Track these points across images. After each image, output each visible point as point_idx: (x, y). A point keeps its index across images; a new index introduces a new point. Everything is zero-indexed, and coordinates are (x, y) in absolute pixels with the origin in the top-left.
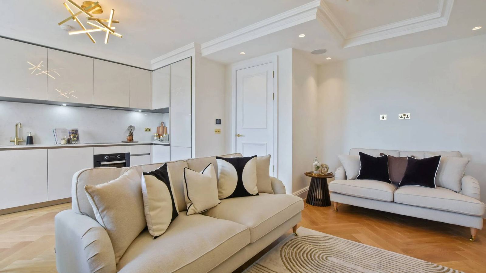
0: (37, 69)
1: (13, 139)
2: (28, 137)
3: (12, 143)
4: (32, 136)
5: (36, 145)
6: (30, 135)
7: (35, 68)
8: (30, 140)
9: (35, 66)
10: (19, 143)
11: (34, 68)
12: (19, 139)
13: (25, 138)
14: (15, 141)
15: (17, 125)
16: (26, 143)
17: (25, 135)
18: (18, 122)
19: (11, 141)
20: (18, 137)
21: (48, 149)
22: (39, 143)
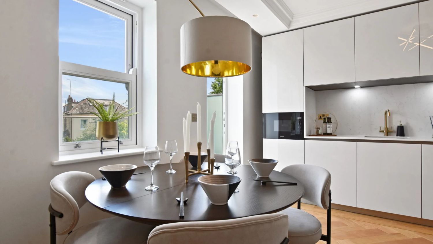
0: (409, 42)
1: (382, 129)
2: (398, 126)
3: (382, 135)
4: (402, 125)
5: (408, 137)
6: (400, 125)
7: (407, 43)
8: (401, 131)
9: (406, 40)
10: (388, 133)
11: (405, 43)
12: (388, 130)
13: (395, 128)
14: (385, 131)
15: (386, 113)
16: (396, 134)
17: (395, 125)
18: (387, 109)
19: (380, 132)
20: (388, 127)
21: (422, 145)
22: (412, 135)
